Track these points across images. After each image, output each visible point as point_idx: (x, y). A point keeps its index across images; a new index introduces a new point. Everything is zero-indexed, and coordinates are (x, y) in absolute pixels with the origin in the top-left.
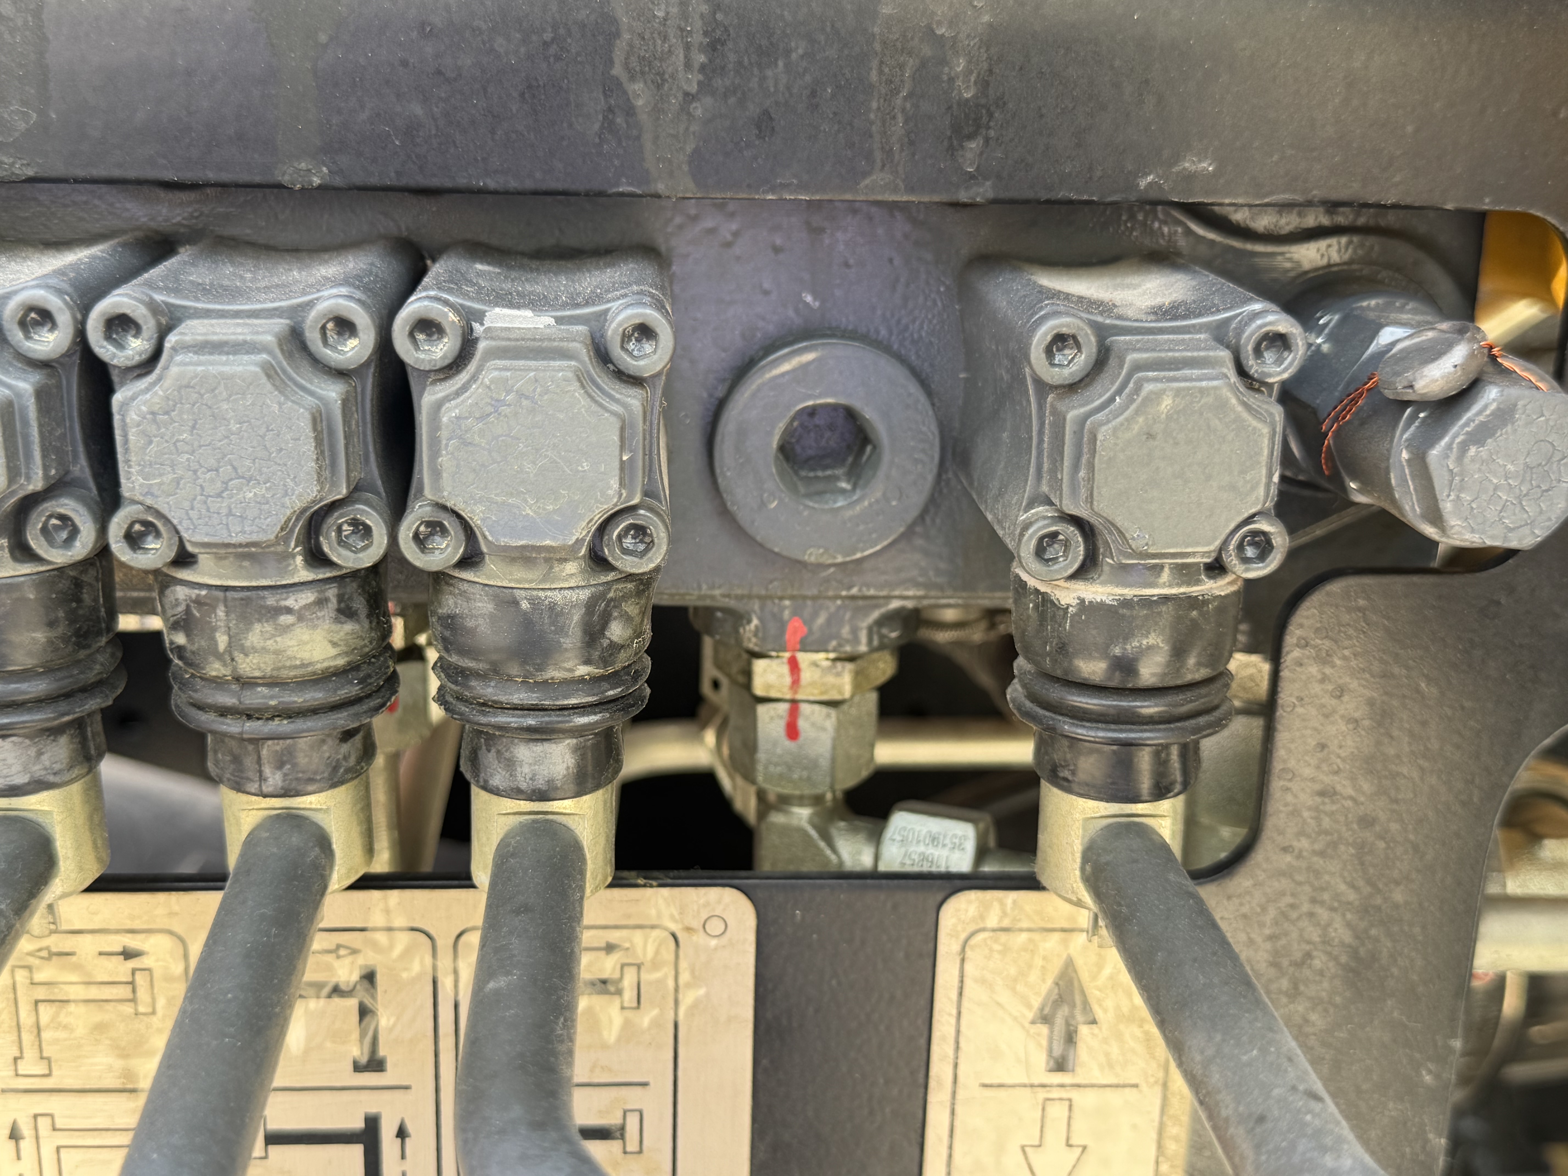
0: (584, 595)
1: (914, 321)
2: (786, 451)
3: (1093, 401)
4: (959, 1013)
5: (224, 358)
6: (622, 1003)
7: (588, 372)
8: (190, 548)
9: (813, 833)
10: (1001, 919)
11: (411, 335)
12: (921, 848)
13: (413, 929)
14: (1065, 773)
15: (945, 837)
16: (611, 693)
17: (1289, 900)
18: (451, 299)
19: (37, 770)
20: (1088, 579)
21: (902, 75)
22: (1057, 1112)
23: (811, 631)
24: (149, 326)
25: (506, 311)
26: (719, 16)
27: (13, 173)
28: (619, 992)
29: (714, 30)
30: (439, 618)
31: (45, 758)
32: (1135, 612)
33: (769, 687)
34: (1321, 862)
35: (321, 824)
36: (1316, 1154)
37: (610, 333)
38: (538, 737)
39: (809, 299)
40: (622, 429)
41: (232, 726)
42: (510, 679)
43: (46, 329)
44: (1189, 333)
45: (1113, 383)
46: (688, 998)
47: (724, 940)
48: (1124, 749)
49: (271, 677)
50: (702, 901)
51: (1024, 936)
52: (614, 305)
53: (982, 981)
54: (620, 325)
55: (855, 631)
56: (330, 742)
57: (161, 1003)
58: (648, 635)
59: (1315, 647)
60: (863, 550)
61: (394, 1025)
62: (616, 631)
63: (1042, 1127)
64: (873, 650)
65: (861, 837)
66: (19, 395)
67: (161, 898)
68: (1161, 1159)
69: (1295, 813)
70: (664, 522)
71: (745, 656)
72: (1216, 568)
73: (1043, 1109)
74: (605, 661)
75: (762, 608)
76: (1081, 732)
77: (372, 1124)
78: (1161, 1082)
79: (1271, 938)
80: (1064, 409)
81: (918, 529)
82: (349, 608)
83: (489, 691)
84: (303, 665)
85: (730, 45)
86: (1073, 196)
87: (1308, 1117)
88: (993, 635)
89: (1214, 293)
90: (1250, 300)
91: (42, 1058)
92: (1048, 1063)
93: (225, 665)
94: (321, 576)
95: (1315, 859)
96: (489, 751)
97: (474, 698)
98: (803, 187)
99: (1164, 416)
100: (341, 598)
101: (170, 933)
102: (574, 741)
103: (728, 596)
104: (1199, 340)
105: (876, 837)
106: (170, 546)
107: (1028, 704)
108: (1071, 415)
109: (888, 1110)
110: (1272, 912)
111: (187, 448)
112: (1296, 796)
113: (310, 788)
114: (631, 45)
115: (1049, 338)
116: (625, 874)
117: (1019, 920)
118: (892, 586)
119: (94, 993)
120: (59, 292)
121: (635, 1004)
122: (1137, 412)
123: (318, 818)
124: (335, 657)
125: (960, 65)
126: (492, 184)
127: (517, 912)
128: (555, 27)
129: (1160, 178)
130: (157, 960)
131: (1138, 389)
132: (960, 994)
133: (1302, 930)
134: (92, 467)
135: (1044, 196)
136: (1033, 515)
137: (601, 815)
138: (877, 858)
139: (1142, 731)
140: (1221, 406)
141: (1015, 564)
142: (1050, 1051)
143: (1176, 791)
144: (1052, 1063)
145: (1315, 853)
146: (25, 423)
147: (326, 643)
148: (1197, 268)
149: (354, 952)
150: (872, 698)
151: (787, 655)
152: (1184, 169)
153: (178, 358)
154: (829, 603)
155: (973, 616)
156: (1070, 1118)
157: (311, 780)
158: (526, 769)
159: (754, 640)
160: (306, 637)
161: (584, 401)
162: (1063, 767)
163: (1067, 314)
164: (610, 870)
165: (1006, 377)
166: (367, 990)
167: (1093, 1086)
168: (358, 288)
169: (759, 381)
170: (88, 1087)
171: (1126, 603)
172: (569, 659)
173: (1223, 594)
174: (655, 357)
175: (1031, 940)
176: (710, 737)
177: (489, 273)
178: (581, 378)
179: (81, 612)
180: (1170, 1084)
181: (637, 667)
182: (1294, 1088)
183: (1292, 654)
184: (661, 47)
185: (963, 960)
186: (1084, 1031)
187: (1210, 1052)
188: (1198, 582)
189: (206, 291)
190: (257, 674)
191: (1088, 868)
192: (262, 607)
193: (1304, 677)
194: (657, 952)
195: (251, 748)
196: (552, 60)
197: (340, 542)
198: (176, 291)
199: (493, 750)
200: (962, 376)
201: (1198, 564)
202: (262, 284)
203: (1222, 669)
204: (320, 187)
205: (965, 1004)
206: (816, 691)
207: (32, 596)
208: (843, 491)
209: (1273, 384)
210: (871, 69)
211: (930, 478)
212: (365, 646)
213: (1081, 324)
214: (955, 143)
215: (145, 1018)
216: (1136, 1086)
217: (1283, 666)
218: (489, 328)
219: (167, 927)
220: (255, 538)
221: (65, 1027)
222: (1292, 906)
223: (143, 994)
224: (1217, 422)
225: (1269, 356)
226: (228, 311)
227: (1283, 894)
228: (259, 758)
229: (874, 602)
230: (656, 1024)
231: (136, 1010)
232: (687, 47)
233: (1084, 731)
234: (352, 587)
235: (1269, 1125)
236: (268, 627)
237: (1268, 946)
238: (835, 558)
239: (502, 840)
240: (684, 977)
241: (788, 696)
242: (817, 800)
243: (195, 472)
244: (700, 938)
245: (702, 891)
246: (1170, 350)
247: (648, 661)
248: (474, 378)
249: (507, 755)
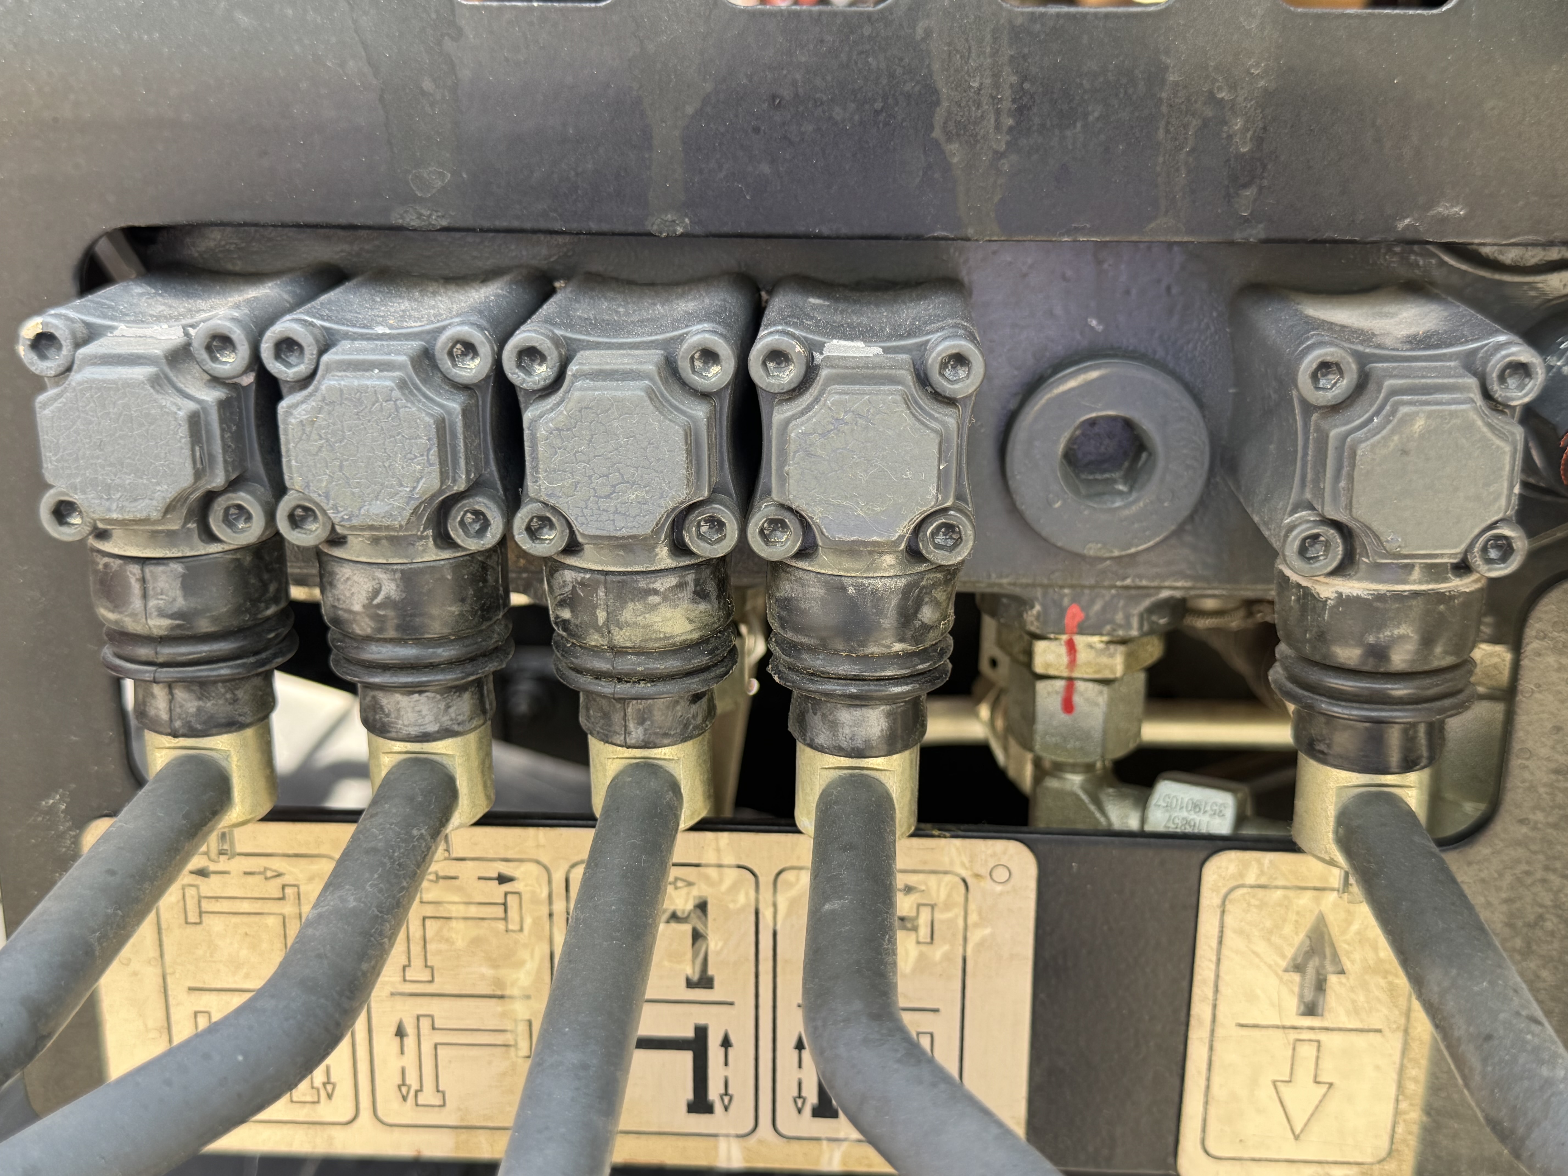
0: (901, 583)
1: (1188, 343)
2: (1070, 458)
3: (1353, 421)
4: (1219, 960)
5: (615, 384)
6: (917, 937)
7: (912, 395)
8: (580, 539)
9: (1084, 797)
10: (1258, 877)
11: (764, 363)
12: (1185, 814)
13: (739, 867)
14: (1322, 747)
15: (1206, 804)
16: (921, 667)
17: (1525, 867)
18: (797, 332)
19: (446, 721)
20: (1345, 576)
21: (1186, 133)
22: (1307, 1052)
23: (1087, 617)
24: (553, 357)
25: (842, 342)
26: (1026, 86)
27: (430, 224)
28: (915, 929)
29: (1021, 98)
30: (777, 600)
31: (452, 710)
32: (1387, 606)
33: (1048, 665)
34: (1555, 833)
35: (673, 772)
36: (1534, 1065)
37: (930, 361)
38: (858, 703)
39: (1094, 323)
40: (940, 443)
41: (606, 688)
42: (837, 653)
43: (469, 358)
44: (1442, 361)
45: (1371, 405)
46: (975, 937)
47: (1008, 887)
48: (1376, 726)
49: (639, 647)
50: (989, 852)
51: (1279, 893)
52: (934, 337)
53: (1241, 932)
54: (939, 355)
55: (1128, 617)
56: (682, 703)
57: (528, 921)
58: (952, 618)
59: (1553, 639)
60: (1137, 546)
61: (722, 949)
62: (927, 614)
63: (1292, 1065)
64: (1144, 635)
65: (1128, 803)
66: (449, 413)
67: (531, 831)
68: (1401, 1098)
69: (1532, 788)
70: (971, 521)
71: (1026, 637)
72: (1463, 567)
73: (1294, 1049)
74: (916, 640)
75: (1045, 595)
76: (1337, 710)
77: (701, 1032)
78: (1402, 1028)
79: (1508, 901)
80: (1327, 427)
81: (1188, 527)
82: (703, 591)
83: (817, 663)
84: (666, 638)
85: (1035, 110)
86: (1337, 236)
87: (1529, 1037)
88: (1250, 623)
89: (1463, 324)
90: (1496, 332)
91: (426, 966)
92: (1298, 1008)
93: (603, 636)
94: (682, 564)
95: (1549, 831)
96: (815, 714)
97: (805, 669)
98: (1095, 231)
99: (1417, 435)
100: (697, 582)
101: (538, 862)
102: (888, 707)
103: (1014, 584)
104: (1449, 367)
105: (1143, 803)
106: (562, 537)
107: (1290, 686)
108: (1333, 433)
109: (1152, 1044)
110: (1508, 878)
111: (584, 458)
112: (1532, 774)
113: (666, 741)
114: (949, 112)
115: (1314, 366)
116: (923, 826)
117: (1276, 879)
118: (1163, 577)
119: (473, 911)
120: (481, 328)
121: (929, 940)
122: (1393, 432)
123: (671, 767)
124: (691, 631)
125: (1238, 124)
126: (826, 230)
127: (844, 849)
128: (885, 98)
129: (1417, 220)
130: (526, 886)
131: (1393, 412)
132: (1220, 942)
133: (1535, 894)
134: (499, 471)
135: (1311, 236)
136: (1297, 519)
137: (907, 772)
138: (1143, 821)
139: (1392, 710)
140: (1469, 427)
141: (1278, 561)
142: (1301, 997)
143: (1422, 764)
144: (1302, 1008)
145: (1549, 825)
146: (454, 436)
147: (684, 619)
148: (1450, 299)
149: (690, 884)
150: (1140, 679)
151: (1065, 637)
152: (1439, 213)
153: (578, 384)
154: (1104, 592)
155: (1231, 605)
156: (1318, 1058)
157: (666, 735)
158: (847, 731)
159: (1036, 623)
160: (669, 615)
161: (910, 420)
162: (1320, 741)
163: (1331, 344)
164: (914, 819)
165: (1274, 396)
166: (699, 918)
167: (1340, 1030)
168: (719, 323)
169: (1048, 396)
170: (464, 992)
171: (1380, 597)
172: (886, 638)
173: (1468, 590)
174: (968, 382)
175: (1286, 897)
176: (984, 711)
177: (822, 306)
178: (908, 401)
179: (485, 590)
180: (1410, 1031)
181: (943, 645)
182: (1518, 1014)
183: (1532, 644)
184: (976, 113)
185: (1223, 912)
186: (1333, 980)
187: (1446, 984)
188: (1446, 580)
189: (594, 325)
190: (628, 644)
191: (1341, 831)
192: (634, 588)
193: (1542, 667)
194: (949, 895)
195: (618, 706)
196: (881, 125)
197: (699, 535)
198: (570, 326)
199: (819, 713)
200: (1231, 391)
201: (1445, 564)
202: (635, 318)
203: (1465, 657)
204: (682, 235)
205: (1225, 952)
206: (1090, 670)
207: (449, 577)
208: (1120, 493)
209: (1514, 407)
210: (1158, 128)
211: (1200, 483)
212: (715, 623)
213: (1344, 354)
214: (1232, 190)
215: (514, 935)
216: (1379, 1031)
217: (1523, 655)
218: (828, 357)
219: (535, 857)
220: (634, 532)
221: (447, 940)
222: (1528, 873)
223: (513, 913)
224: (1464, 441)
225: (1512, 382)
226: (613, 344)
227: (1518, 861)
228: (625, 714)
229: (1145, 592)
230: (947, 957)
231: (507, 927)
232: (998, 112)
233: (1339, 710)
234: (707, 572)
235: (1496, 1042)
236: (639, 606)
237: (1504, 908)
238: (1112, 552)
239: (824, 791)
240: (973, 918)
241: (1065, 674)
242: (1088, 768)
243: (590, 477)
244: (987, 884)
245: (990, 842)
246: (1423, 377)
247: (950, 640)
248: (816, 400)
249: (831, 718)
